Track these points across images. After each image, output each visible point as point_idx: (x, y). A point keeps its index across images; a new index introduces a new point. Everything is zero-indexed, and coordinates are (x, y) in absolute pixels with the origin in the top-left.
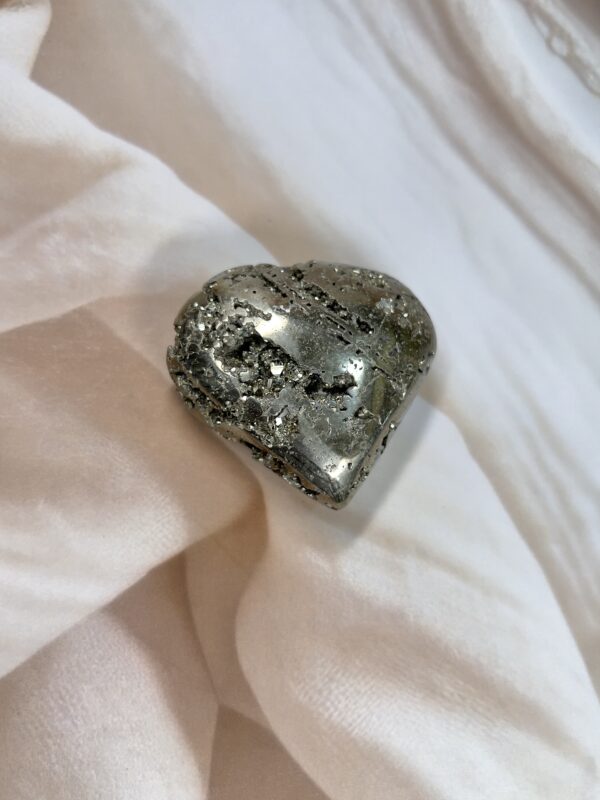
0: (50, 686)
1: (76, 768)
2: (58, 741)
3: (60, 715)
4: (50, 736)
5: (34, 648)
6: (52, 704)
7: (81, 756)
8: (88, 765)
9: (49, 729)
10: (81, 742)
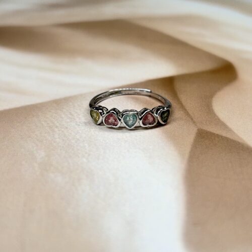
0: (64, 110)
1: (73, 141)
2: (63, 130)
3: (68, 120)
4: (57, 127)
5: (58, 97)
6: (63, 116)
7: (78, 137)
8: (84, 141)
9: (58, 125)
10: (80, 132)
